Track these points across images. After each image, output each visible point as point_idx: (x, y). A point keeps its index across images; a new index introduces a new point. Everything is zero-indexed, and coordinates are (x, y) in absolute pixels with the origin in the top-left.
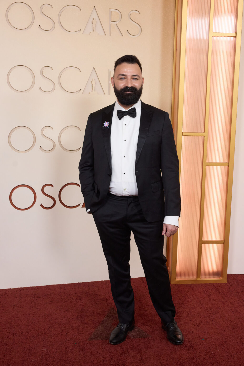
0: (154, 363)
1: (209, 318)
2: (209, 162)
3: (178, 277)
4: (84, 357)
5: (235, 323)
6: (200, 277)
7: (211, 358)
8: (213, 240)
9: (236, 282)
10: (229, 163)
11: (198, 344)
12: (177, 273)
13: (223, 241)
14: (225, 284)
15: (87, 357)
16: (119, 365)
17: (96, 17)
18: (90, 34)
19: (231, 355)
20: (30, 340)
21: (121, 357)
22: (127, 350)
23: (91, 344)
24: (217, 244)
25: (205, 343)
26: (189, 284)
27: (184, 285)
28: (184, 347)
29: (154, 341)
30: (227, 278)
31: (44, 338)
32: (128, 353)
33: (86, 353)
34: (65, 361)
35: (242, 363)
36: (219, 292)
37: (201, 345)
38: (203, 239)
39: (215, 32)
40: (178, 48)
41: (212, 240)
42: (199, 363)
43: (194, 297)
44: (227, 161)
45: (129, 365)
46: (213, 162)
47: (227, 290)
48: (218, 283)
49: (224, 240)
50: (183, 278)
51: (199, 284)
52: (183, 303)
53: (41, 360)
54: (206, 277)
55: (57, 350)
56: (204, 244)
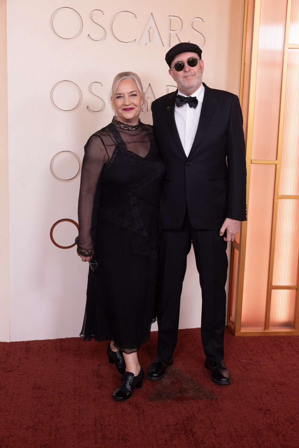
0: (226, 429)
1: (284, 376)
2: (281, 194)
3: (243, 328)
4: (145, 421)
6: (268, 329)
7: (292, 424)
8: (285, 285)
11: (276, 407)
12: (242, 323)
13: (296, 287)
14: (298, 337)
15: (148, 422)
16: (186, 430)
17: (153, 25)
18: (146, 45)
20: (79, 400)
21: (188, 422)
23: (150, 406)
24: (289, 290)
26: (256, 337)
27: (251, 337)
28: (260, 410)
29: (223, 403)
31: (95, 399)
32: (195, 416)
33: (146, 416)
34: (122, 425)
36: (292, 347)
37: (279, 408)
38: (273, 284)
39: (291, 44)
40: (247, 62)
41: (283, 285)
42: (279, 430)
43: (263, 352)
45: (197, 431)
46: (286, 194)
48: (290, 336)
49: (298, 286)
50: (249, 329)
51: (268, 336)
52: (251, 359)
53: (94, 424)
54: (276, 328)
55: (112, 413)
56: (274, 290)
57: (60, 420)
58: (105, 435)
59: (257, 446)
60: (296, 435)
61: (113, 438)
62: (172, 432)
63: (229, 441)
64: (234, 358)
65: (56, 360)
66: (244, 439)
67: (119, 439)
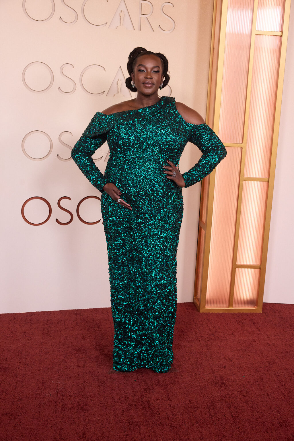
0: (182, 401)
1: (243, 351)
2: (247, 177)
3: (208, 305)
4: (104, 392)
5: (271, 358)
6: (232, 306)
7: (245, 397)
8: (249, 264)
9: (272, 312)
10: (269, 179)
11: (231, 380)
12: (207, 301)
14: (260, 314)
15: (107, 393)
16: (143, 401)
17: (124, 9)
18: (117, 28)
19: (268, 394)
20: (43, 371)
21: (146, 393)
22: (151, 385)
23: (111, 378)
24: (252, 269)
25: (238, 380)
26: (220, 313)
27: (215, 314)
28: (215, 384)
29: (182, 376)
30: (263, 307)
31: (59, 370)
32: (153, 388)
33: (106, 387)
34: (83, 396)
35: (280, 403)
36: (254, 323)
37: (234, 382)
38: (237, 263)
39: (258, 30)
40: (216, 47)
41: (247, 264)
42: (232, 402)
43: (225, 328)
44: (267, 176)
45: (154, 402)
46: (251, 177)
47: (262, 321)
48: (253, 313)
49: (261, 265)
50: (213, 306)
51: (231, 313)
52: (213, 335)
53: (56, 394)
54: (239, 305)
55: (74, 383)
56: (238, 269)
57: (23, 390)
58: (65, 405)
59: (209, 417)
60: (248, 407)
61: (72, 408)
62: (130, 403)
63: (183, 412)
64: (196, 333)
65: (25, 332)
66: (197, 410)
67: (78, 409)
